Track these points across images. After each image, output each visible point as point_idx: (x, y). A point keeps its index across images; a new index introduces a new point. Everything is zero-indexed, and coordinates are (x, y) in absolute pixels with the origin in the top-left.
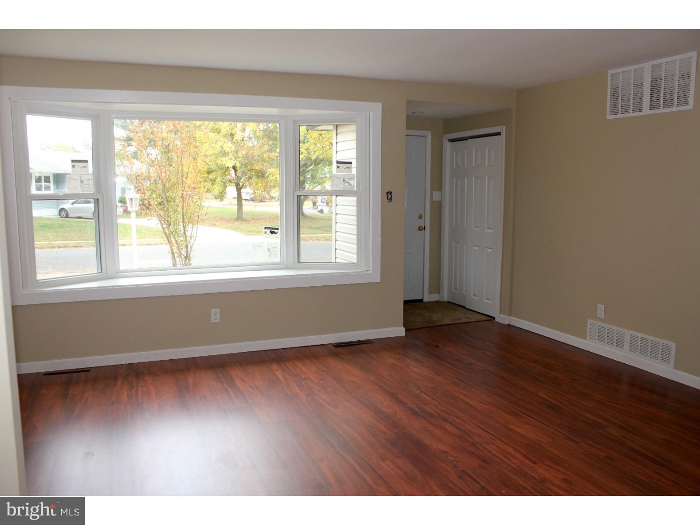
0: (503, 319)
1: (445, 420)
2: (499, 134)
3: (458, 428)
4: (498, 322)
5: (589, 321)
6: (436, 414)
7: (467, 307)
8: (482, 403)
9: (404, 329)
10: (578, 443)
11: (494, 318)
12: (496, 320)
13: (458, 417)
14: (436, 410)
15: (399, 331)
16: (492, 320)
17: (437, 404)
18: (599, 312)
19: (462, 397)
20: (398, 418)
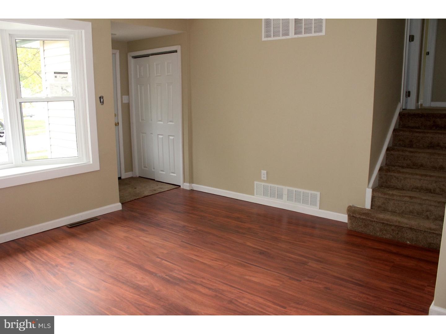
0: (186, 186)
1: (195, 283)
2: (176, 51)
3: (209, 289)
4: (183, 189)
5: (256, 183)
6: (185, 279)
7: (156, 180)
8: (212, 260)
9: (121, 204)
10: (300, 281)
11: (180, 186)
12: (182, 187)
13: (203, 278)
14: (183, 274)
15: (117, 206)
16: (178, 188)
17: (180, 269)
18: (262, 176)
19: (194, 258)
20: (157, 289)
